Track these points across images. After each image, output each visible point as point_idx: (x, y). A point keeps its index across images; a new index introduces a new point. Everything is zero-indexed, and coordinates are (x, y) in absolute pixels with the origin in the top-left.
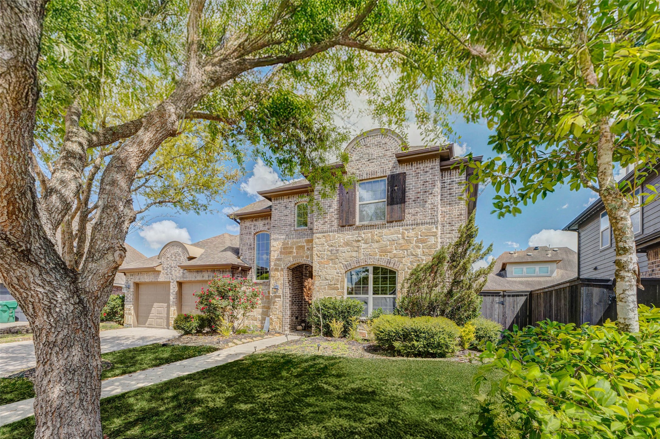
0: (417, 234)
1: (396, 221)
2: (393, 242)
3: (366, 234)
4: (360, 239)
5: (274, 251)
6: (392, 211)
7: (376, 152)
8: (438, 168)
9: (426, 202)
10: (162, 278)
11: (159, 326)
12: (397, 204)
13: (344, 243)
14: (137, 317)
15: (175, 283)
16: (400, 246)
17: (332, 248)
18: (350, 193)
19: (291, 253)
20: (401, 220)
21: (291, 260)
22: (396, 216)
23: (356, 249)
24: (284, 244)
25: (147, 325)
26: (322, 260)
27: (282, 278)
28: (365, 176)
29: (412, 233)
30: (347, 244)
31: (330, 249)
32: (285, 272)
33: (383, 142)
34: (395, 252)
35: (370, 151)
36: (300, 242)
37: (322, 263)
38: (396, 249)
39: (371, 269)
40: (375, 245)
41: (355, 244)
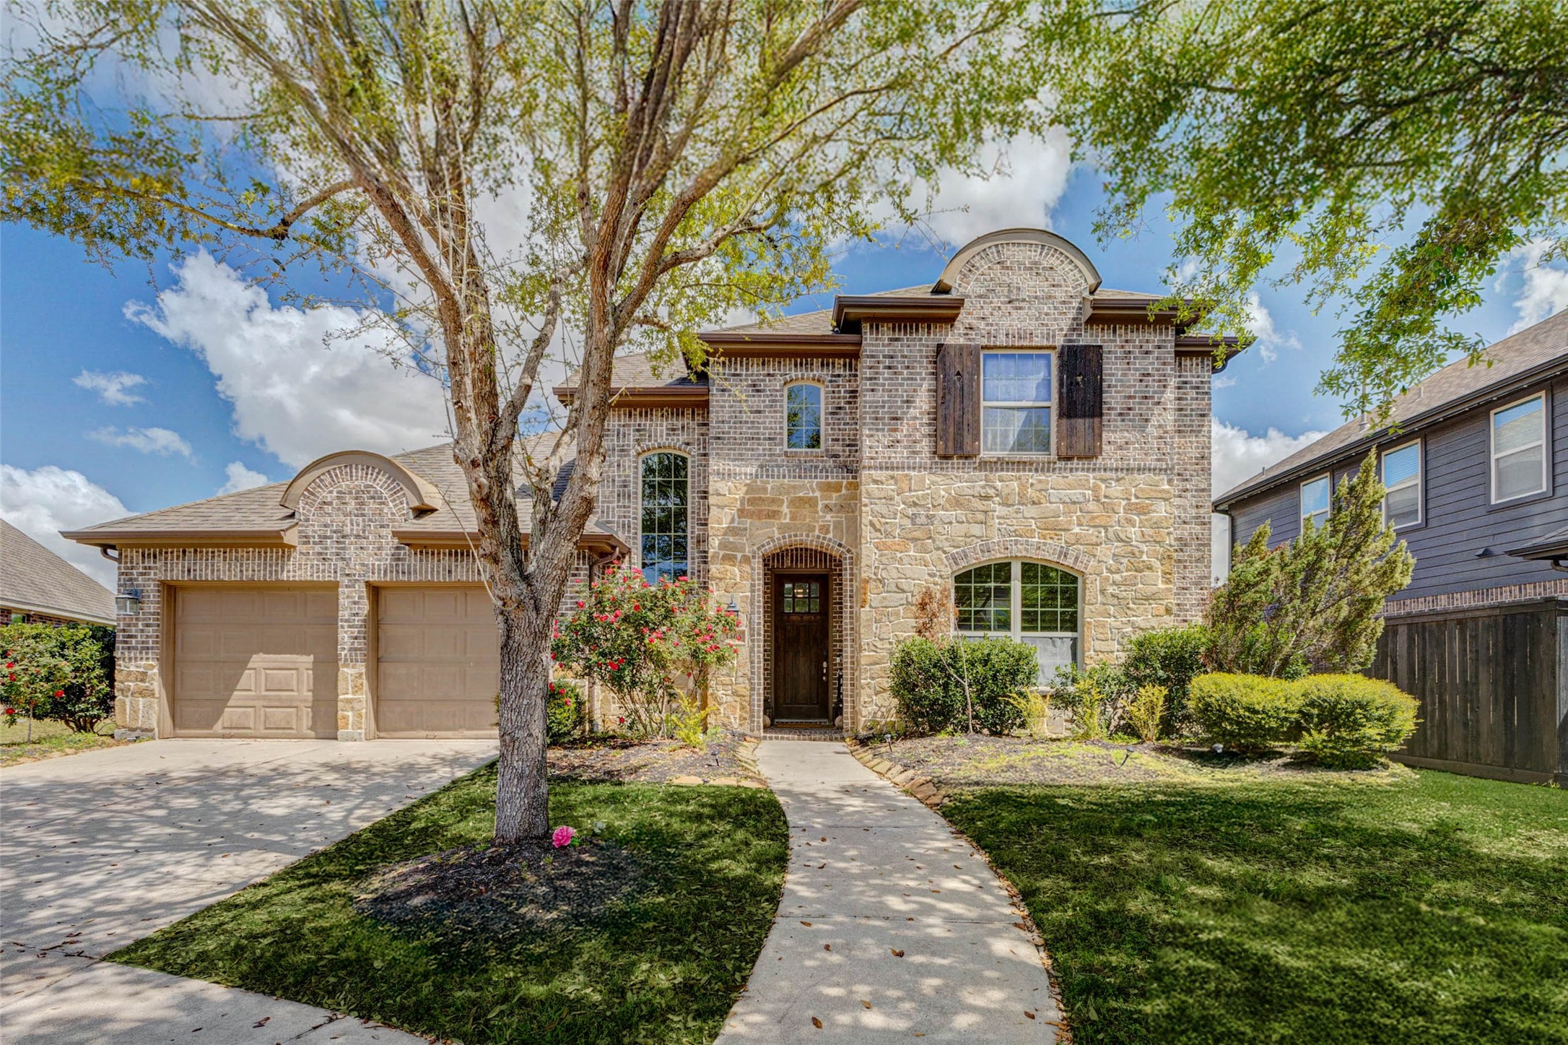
0: (1127, 491)
1: (1080, 458)
2: (1072, 507)
3: (1008, 482)
4: (991, 492)
5: (722, 507)
6: (1072, 432)
7: (1029, 285)
8: (1170, 347)
9: (1147, 420)
10: (298, 569)
11: (282, 731)
12: (1084, 416)
13: (948, 501)
14: (173, 701)
15: (363, 585)
16: (1088, 516)
17: (915, 510)
18: (966, 376)
19: (774, 514)
20: (1091, 454)
21: (772, 536)
22: (1080, 447)
23: (980, 517)
24: (750, 488)
25: (218, 728)
26: (889, 541)
27: (747, 583)
28: (1001, 340)
29: (1116, 490)
30: (957, 502)
31: (910, 512)
32: (758, 565)
33: (1045, 264)
34: (1077, 530)
35: (1017, 278)
36: (803, 487)
37: (888, 548)
38: (1080, 525)
39: (1016, 570)
40: (1030, 511)
41: (977, 504)
